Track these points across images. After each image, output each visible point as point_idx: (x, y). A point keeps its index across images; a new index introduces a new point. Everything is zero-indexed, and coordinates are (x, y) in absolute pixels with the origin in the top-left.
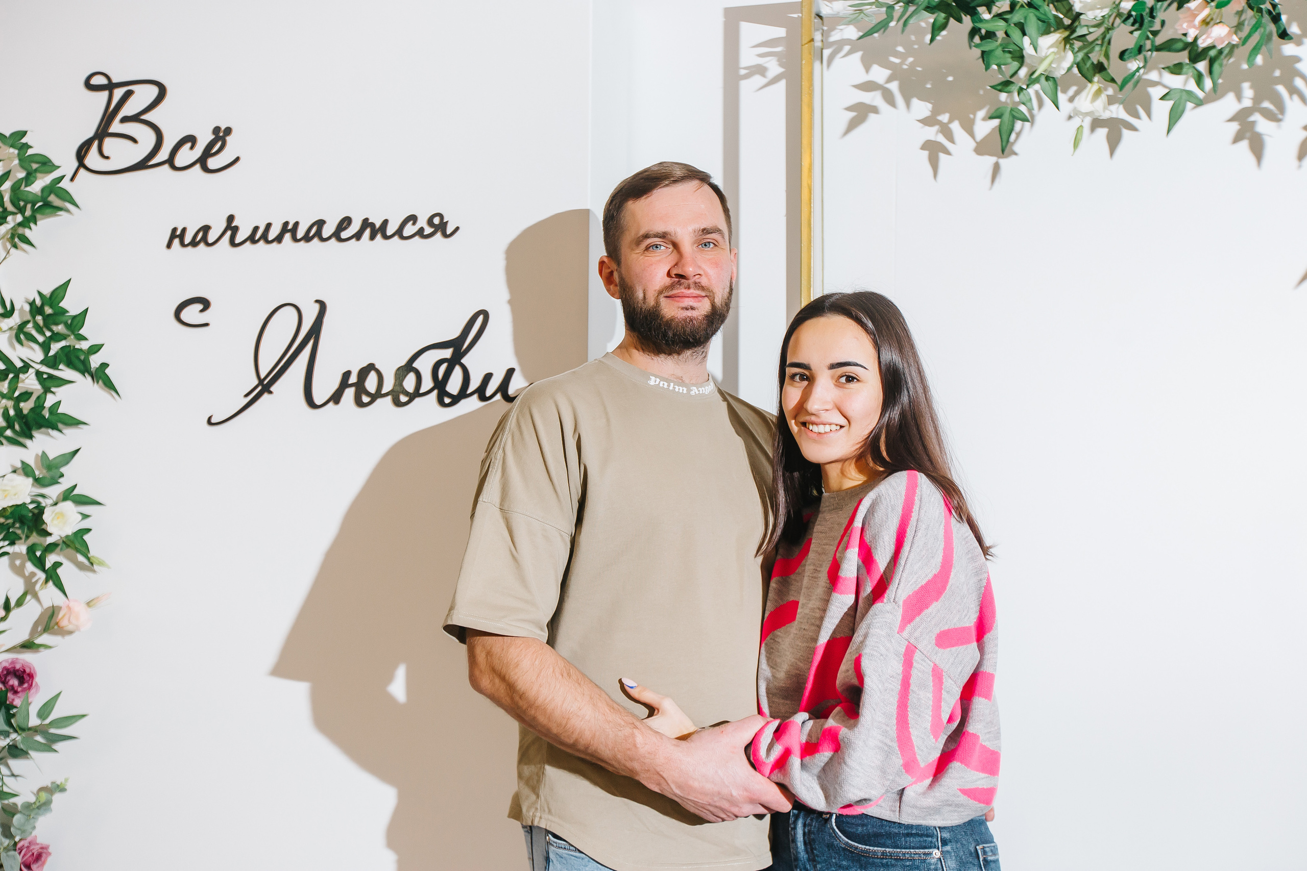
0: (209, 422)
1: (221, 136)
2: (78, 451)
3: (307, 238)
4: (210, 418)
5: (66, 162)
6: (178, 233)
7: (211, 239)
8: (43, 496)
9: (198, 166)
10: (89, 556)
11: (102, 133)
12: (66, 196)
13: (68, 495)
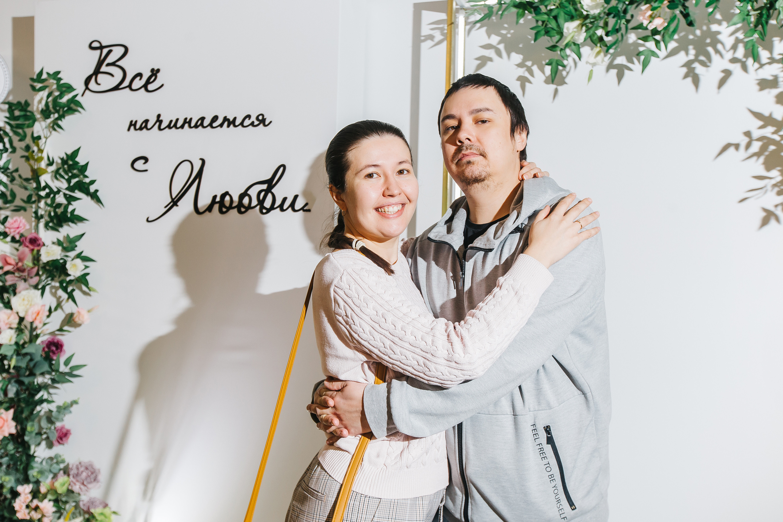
0: (148, 221)
1: (155, 73)
2: (83, 235)
3: (196, 126)
4: (148, 218)
5: (79, 87)
6: (133, 123)
7: (149, 126)
8: (67, 256)
9: (143, 89)
10: (88, 286)
11: (97, 72)
12: (79, 104)
13: (79, 256)
